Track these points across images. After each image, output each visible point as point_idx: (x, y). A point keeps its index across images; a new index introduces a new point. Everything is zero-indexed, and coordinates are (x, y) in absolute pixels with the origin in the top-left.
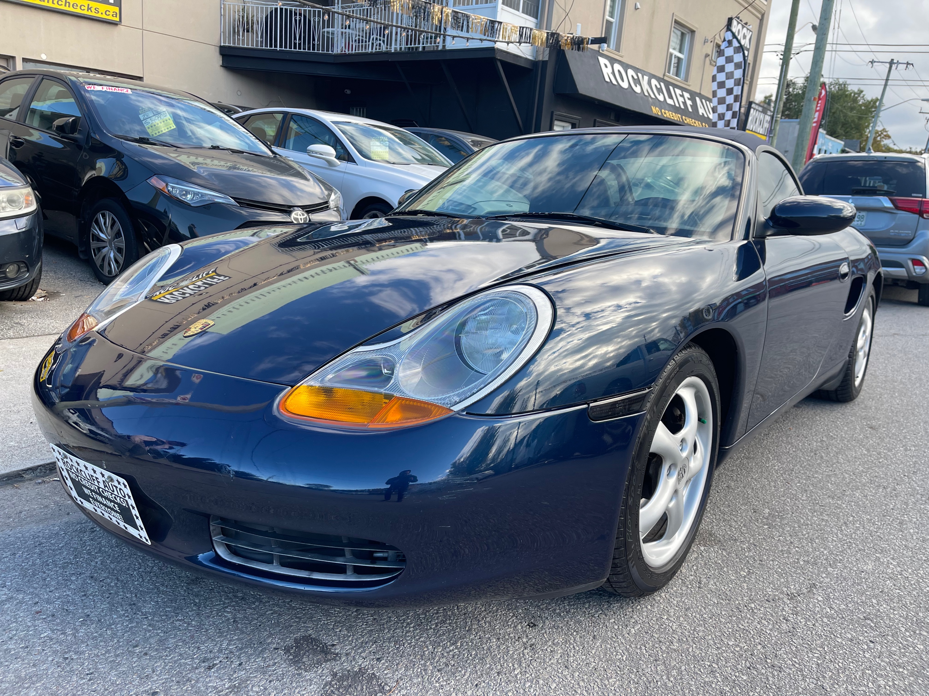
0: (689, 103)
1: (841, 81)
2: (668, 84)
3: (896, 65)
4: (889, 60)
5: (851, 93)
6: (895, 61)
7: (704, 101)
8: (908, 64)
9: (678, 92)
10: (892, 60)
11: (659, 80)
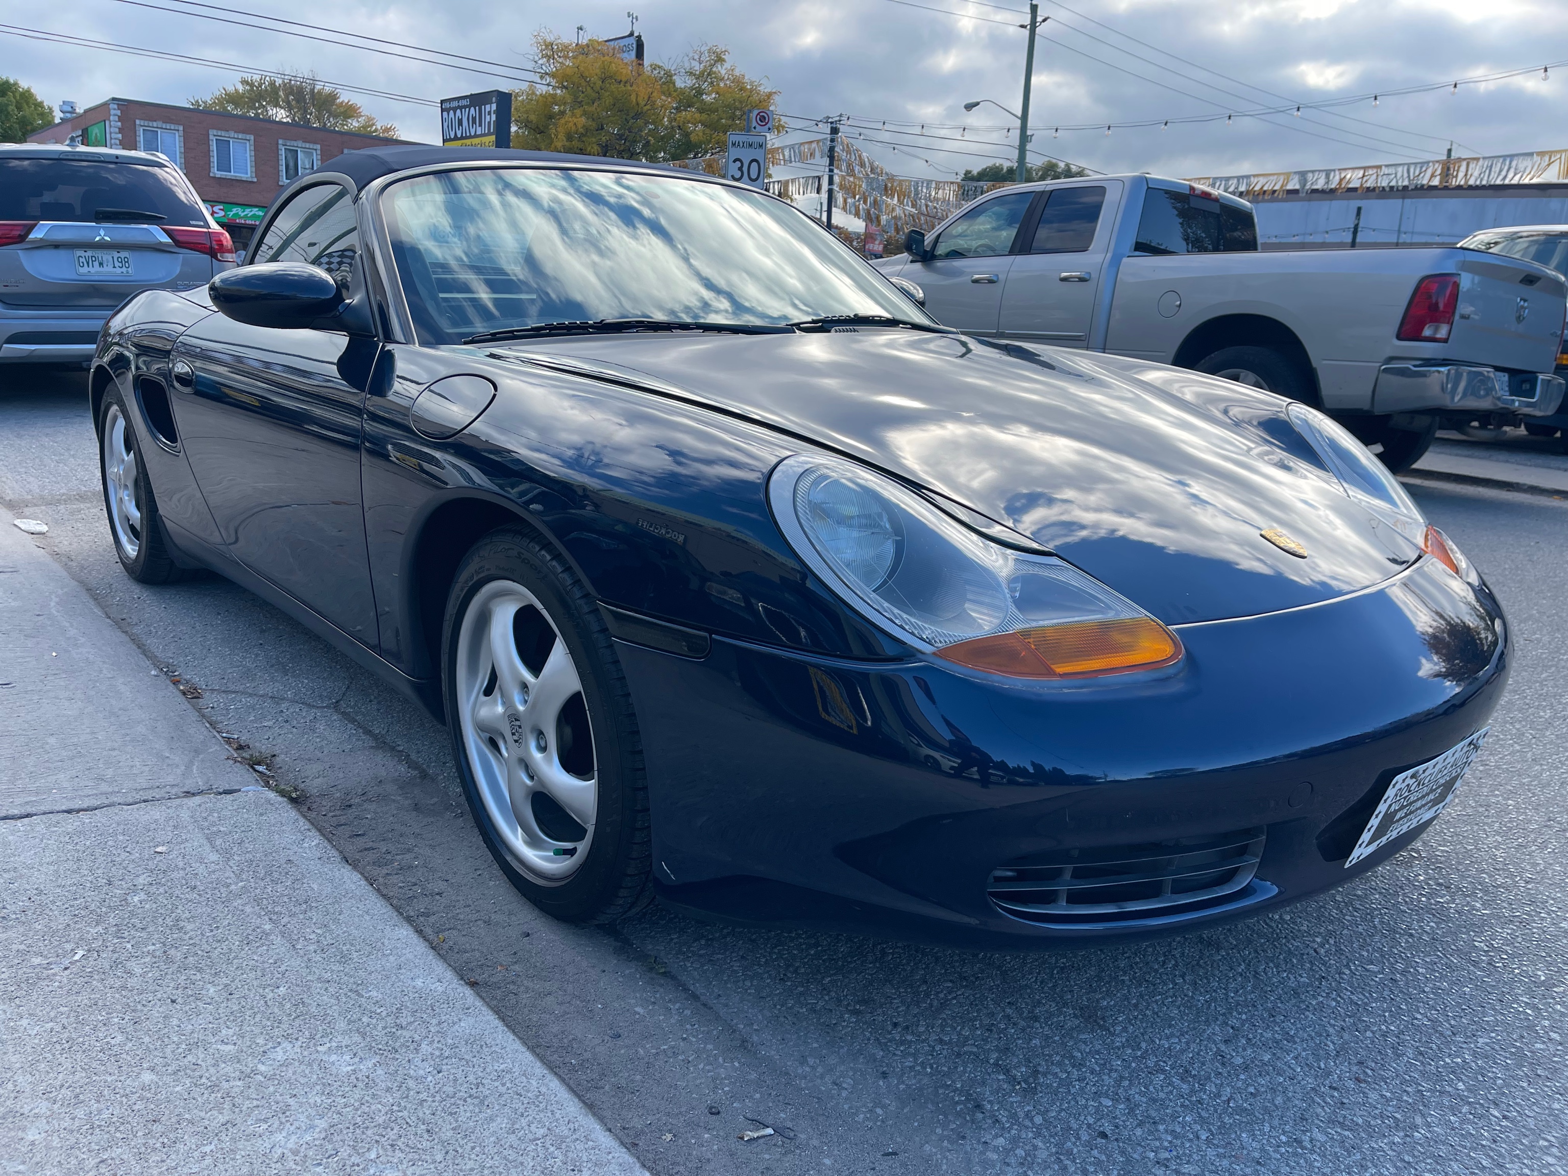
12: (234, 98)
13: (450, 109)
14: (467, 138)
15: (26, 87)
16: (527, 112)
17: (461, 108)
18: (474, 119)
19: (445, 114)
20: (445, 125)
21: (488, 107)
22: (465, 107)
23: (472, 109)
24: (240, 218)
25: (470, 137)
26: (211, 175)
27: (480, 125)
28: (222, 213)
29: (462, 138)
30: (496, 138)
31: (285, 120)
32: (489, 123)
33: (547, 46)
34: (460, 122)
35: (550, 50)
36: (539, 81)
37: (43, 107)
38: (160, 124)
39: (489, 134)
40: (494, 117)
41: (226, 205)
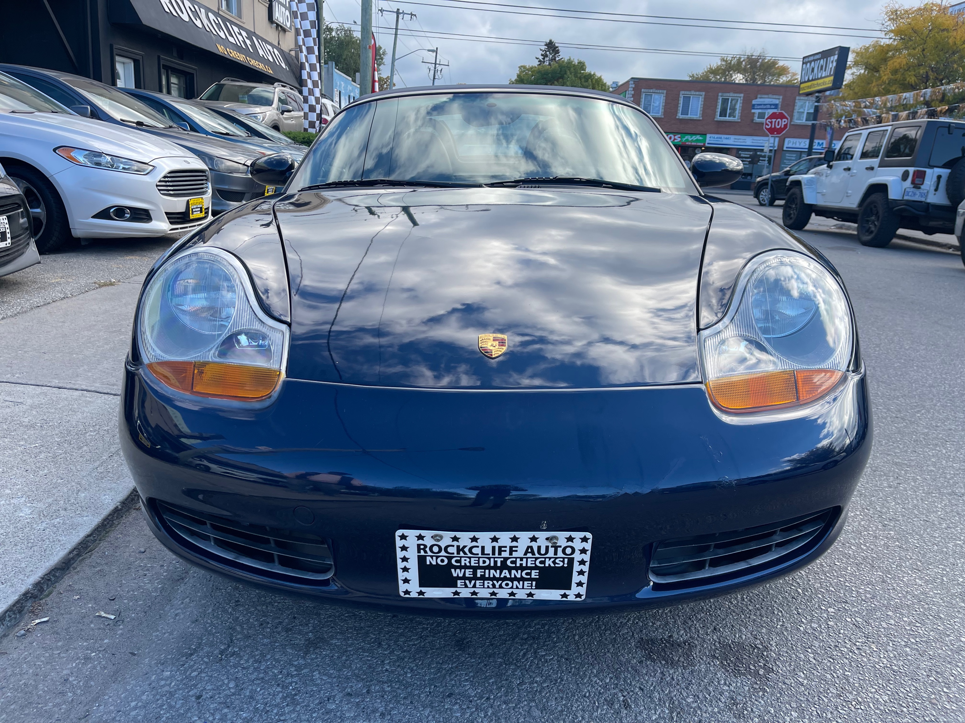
0: (248, 42)
1: (346, 27)
2: (225, 20)
3: (402, 15)
4: (396, 10)
5: (357, 40)
6: (401, 11)
7: (260, 41)
8: (412, 14)
9: (236, 29)
10: (398, 10)
11: (216, 14)
12: (714, 72)
13: (808, 62)
14: (815, 80)
15: (599, 76)
16: (869, 58)
17: (814, 60)
18: (822, 67)
19: (804, 65)
20: (803, 72)
21: (832, 58)
22: (817, 60)
23: (822, 60)
24: (689, 141)
25: (818, 79)
26: (677, 117)
27: (825, 70)
28: (679, 139)
29: (813, 80)
30: (834, 78)
31: (741, 82)
32: (831, 68)
33: (892, 13)
34: (813, 70)
35: (895, 15)
36: (884, 37)
37: (605, 86)
38: (654, 90)
39: (830, 75)
40: (835, 64)
41: (683, 135)
